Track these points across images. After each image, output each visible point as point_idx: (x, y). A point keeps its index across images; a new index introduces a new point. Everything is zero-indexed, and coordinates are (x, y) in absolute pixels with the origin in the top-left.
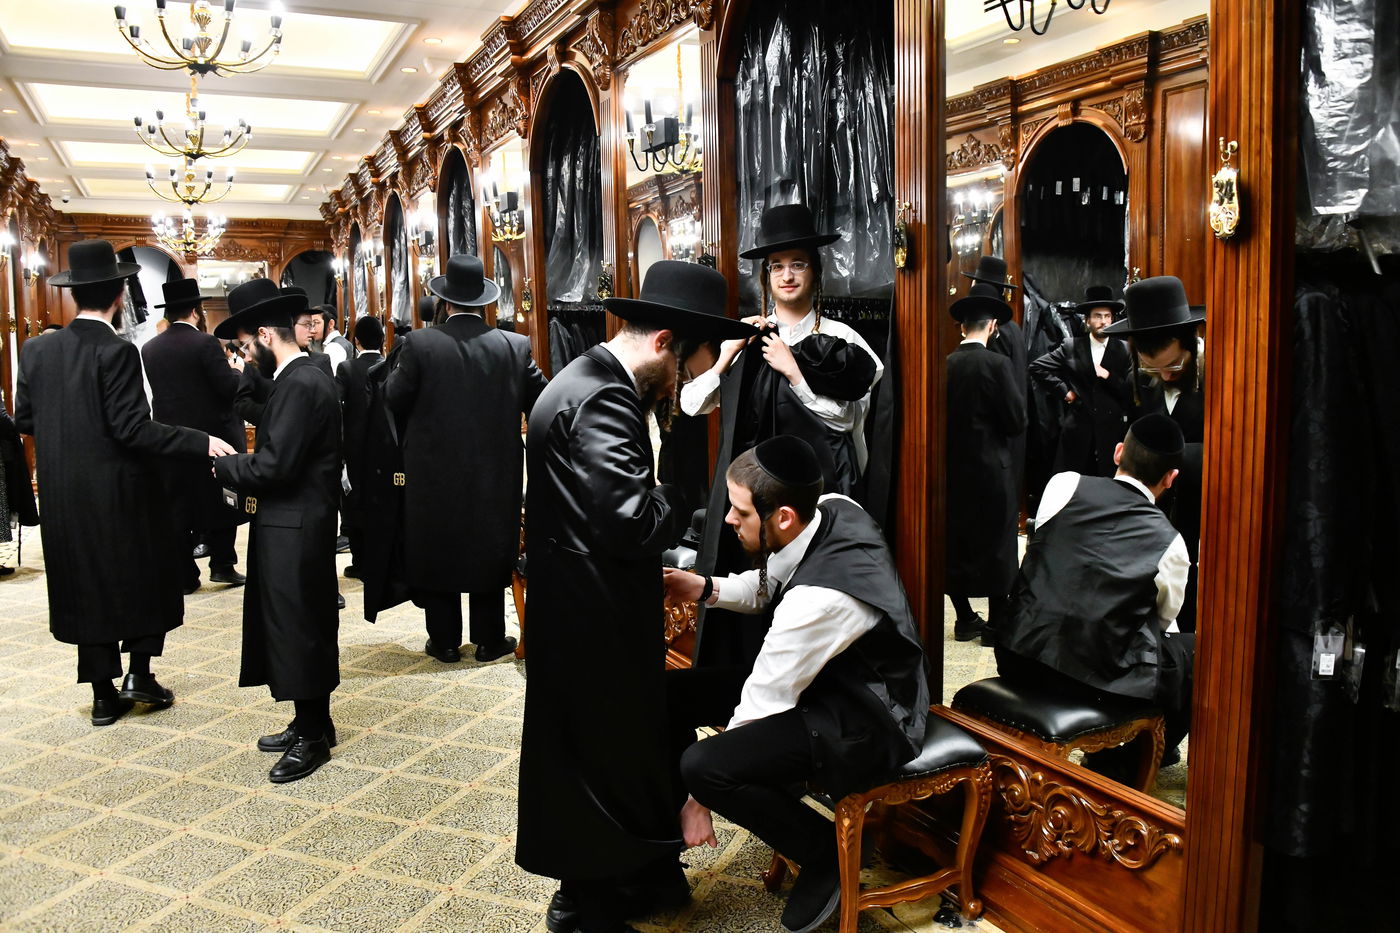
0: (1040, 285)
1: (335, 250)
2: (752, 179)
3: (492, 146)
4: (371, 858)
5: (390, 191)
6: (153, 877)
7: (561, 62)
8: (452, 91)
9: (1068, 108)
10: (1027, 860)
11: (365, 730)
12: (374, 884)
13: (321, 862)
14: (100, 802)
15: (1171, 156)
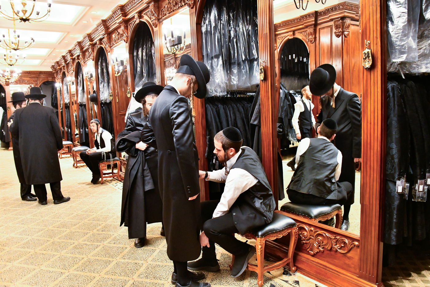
0: (285, 85)
1: (56, 80)
2: (207, 55)
3: (114, 46)
4: (104, 271)
5: (77, 61)
6: (33, 284)
7: (140, 19)
8: (100, 29)
9: (292, 33)
10: (309, 254)
11: (91, 232)
12: (107, 279)
13: (88, 274)
14: (8, 261)
15: (322, 47)
